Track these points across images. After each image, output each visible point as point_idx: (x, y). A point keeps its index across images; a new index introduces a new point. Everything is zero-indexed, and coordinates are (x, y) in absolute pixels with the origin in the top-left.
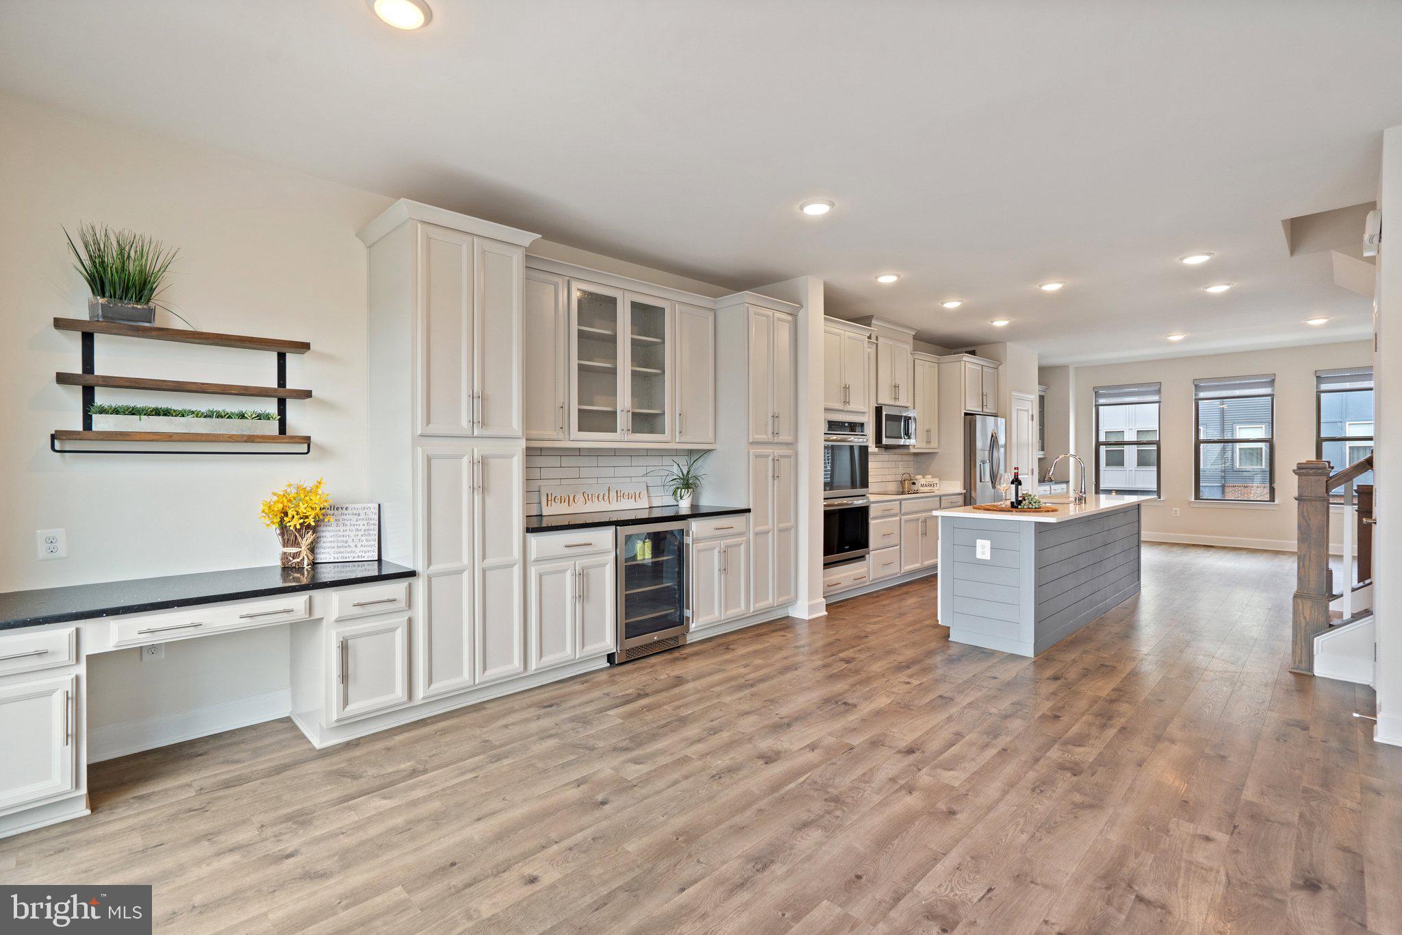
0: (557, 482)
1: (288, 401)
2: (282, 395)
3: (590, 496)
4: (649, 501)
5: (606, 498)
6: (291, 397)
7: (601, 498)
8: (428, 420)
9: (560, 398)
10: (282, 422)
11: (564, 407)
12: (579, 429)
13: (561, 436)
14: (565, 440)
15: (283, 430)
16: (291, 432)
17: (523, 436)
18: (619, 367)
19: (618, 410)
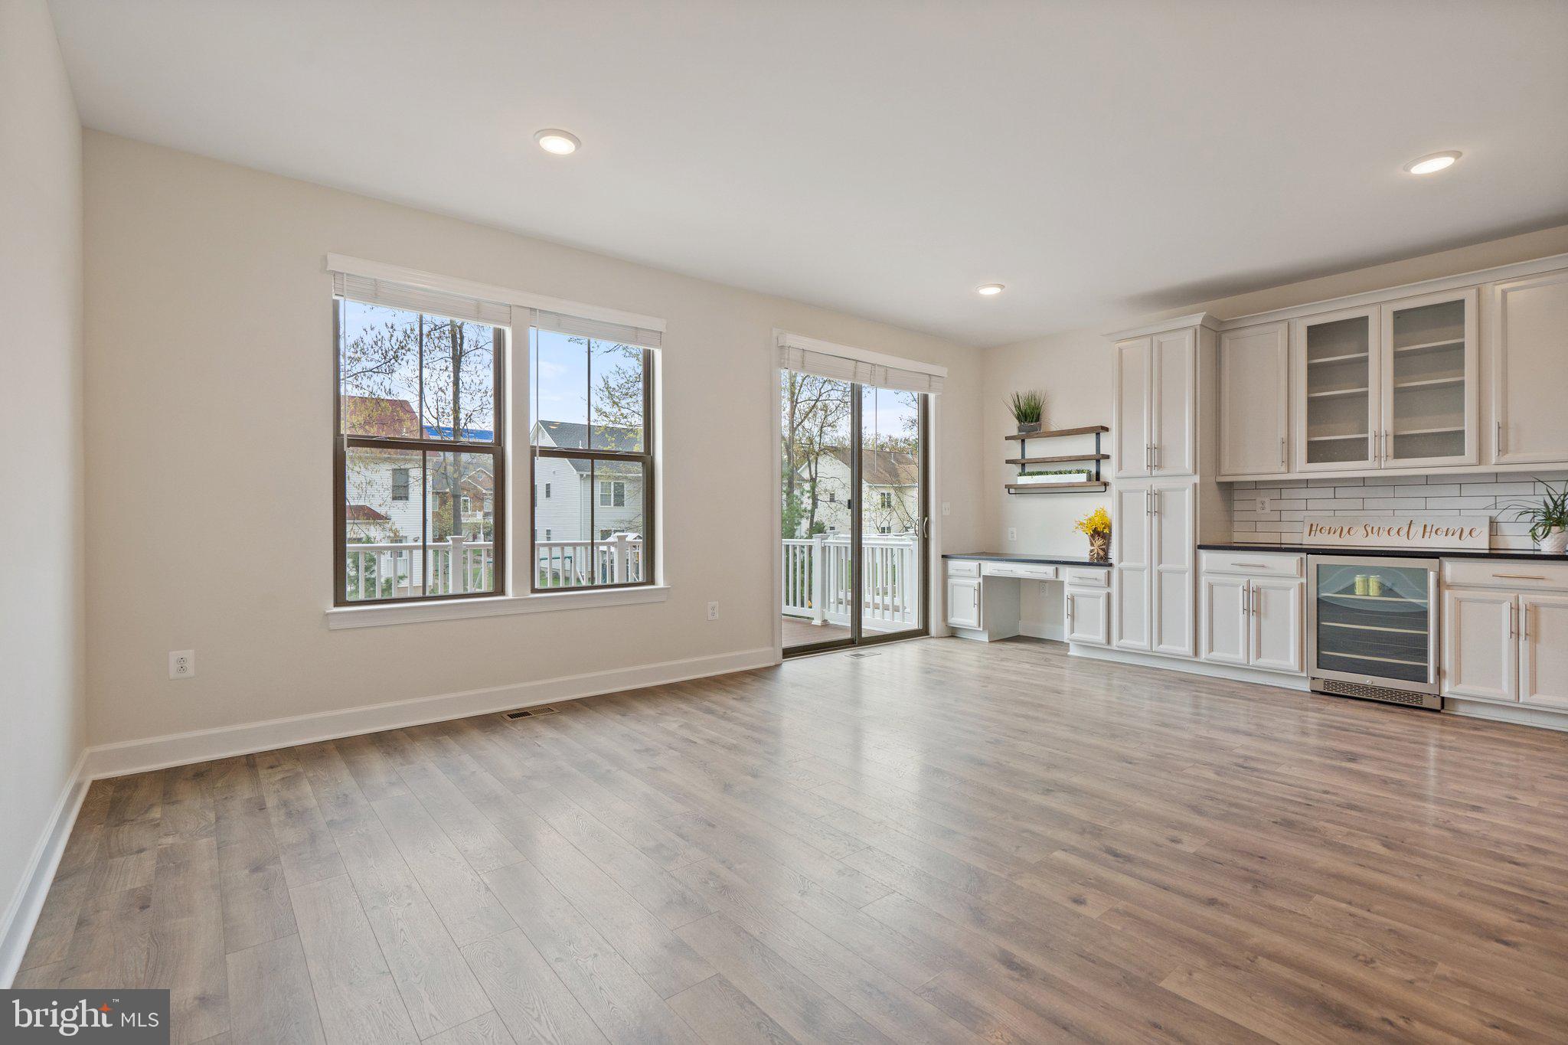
0: (1331, 513)
1: (1101, 461)
2: (1098, 458)
3: (1375, 530)
4: (1494, 541)
5: (1403, 532)
6: (1102, 458)
7: (1394, 532)
8: (1120, 468)
9: (1282, 433)
10: (1098, 474)
11: (1288, 443)
12: (1309, 461)
13: (1284, 469)
14: (1288, 472)
15: (1098, 479)
16: (1102, 479)
17: (1195, 473)
18: (1372, 389)
19: (1370, 435)
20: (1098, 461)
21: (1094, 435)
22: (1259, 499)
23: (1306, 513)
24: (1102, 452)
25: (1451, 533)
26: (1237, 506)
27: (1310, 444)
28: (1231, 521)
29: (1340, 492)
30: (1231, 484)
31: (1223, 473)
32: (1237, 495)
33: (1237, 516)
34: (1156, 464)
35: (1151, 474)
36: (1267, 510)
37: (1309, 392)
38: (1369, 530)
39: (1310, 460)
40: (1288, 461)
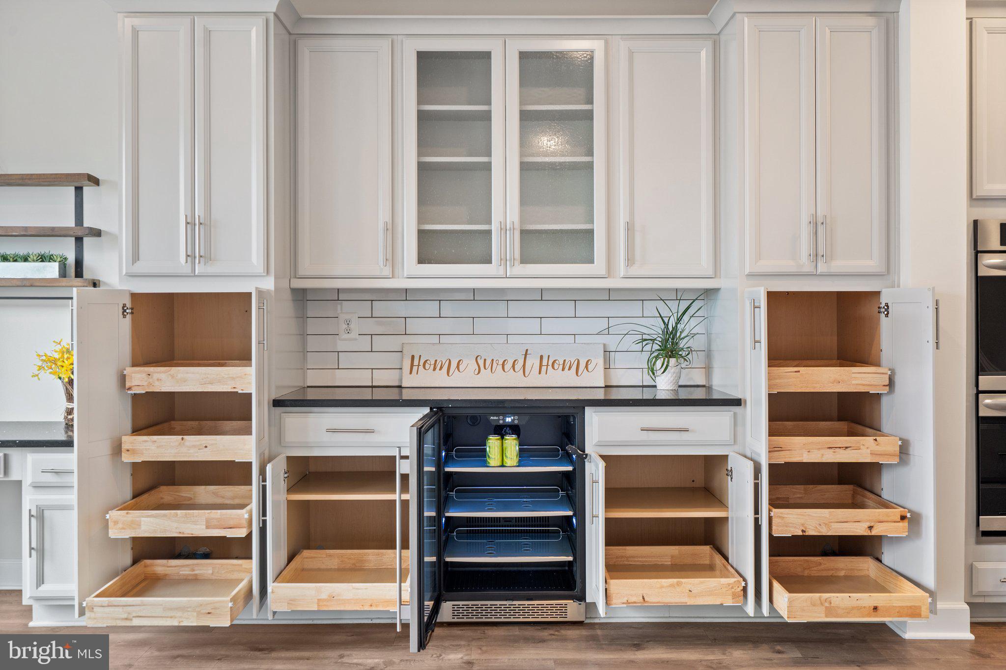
0: (435, 339)
1: (85, 240)
2: (79, 234)
3: (488, 363)
4: (606, 377)
5: (519, 366)
6: (87, 235)
7: (508, 366)
8: (136, 257)
9: (384, 216)
10: (79, 264)
11: (392, 229)
12: (421, 261)
13: (387, 271)
14: (393, 277)
15: (79, 273)
16: (87, 274)
17: (268, 272)
18: (496, 160)
19: (494, 227)
20: (79, 240)
21: (71, 191)
22: (343, 317)
23: (405, 339)
24: (89, 222)
25: (567, 368)
26: (312, 327)
27: (422, 234)
28: (304, 352)
29: (448, 308)
30: (304, 291)
31: (301, 272)
32: (312, 309)
33: (313, 343)
34: (202, 254)
35: (194, 270)
36: (354, 335)
37: (420, 154)
38: (481, 362)
39: (422, 259)
40: (392, 259)
